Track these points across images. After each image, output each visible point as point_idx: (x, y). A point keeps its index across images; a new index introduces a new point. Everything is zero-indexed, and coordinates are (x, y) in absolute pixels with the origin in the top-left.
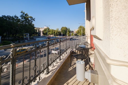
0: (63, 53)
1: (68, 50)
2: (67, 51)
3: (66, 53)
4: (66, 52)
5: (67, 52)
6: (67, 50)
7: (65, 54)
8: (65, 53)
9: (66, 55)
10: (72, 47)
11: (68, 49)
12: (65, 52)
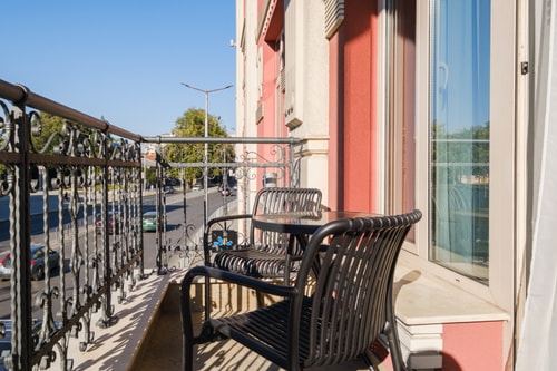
0: (70, 323)
1: (127, 283)
2: (115, 294)
3: (110, 320)
4: (108, 311)
5: (117, 308)
6: (110, 281)
7: (98, 332)
8: (97, 316)
9: (108, 345)
10: (162, 250)
11: (126, 269)
12: (93, 301)
